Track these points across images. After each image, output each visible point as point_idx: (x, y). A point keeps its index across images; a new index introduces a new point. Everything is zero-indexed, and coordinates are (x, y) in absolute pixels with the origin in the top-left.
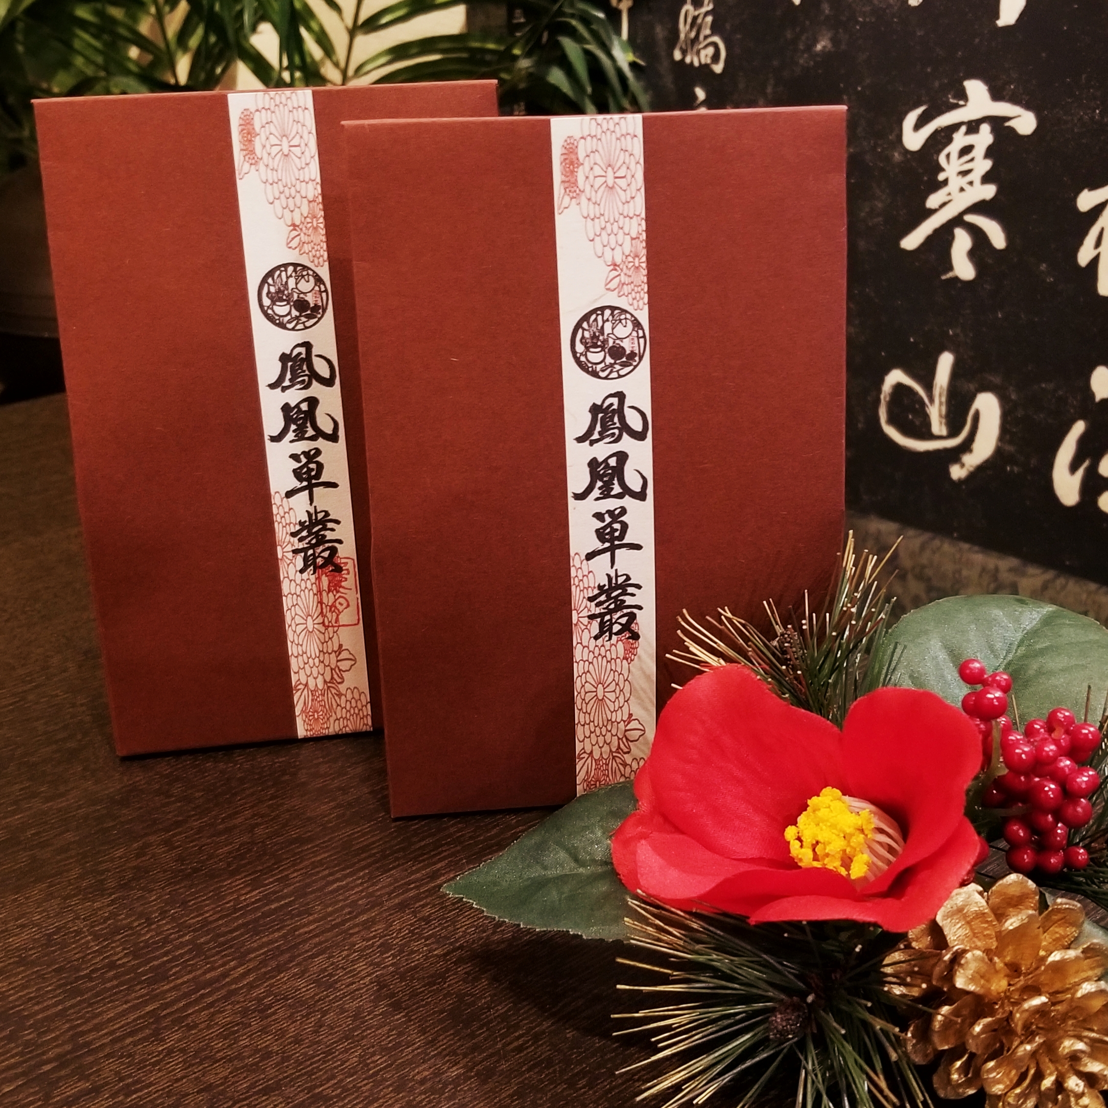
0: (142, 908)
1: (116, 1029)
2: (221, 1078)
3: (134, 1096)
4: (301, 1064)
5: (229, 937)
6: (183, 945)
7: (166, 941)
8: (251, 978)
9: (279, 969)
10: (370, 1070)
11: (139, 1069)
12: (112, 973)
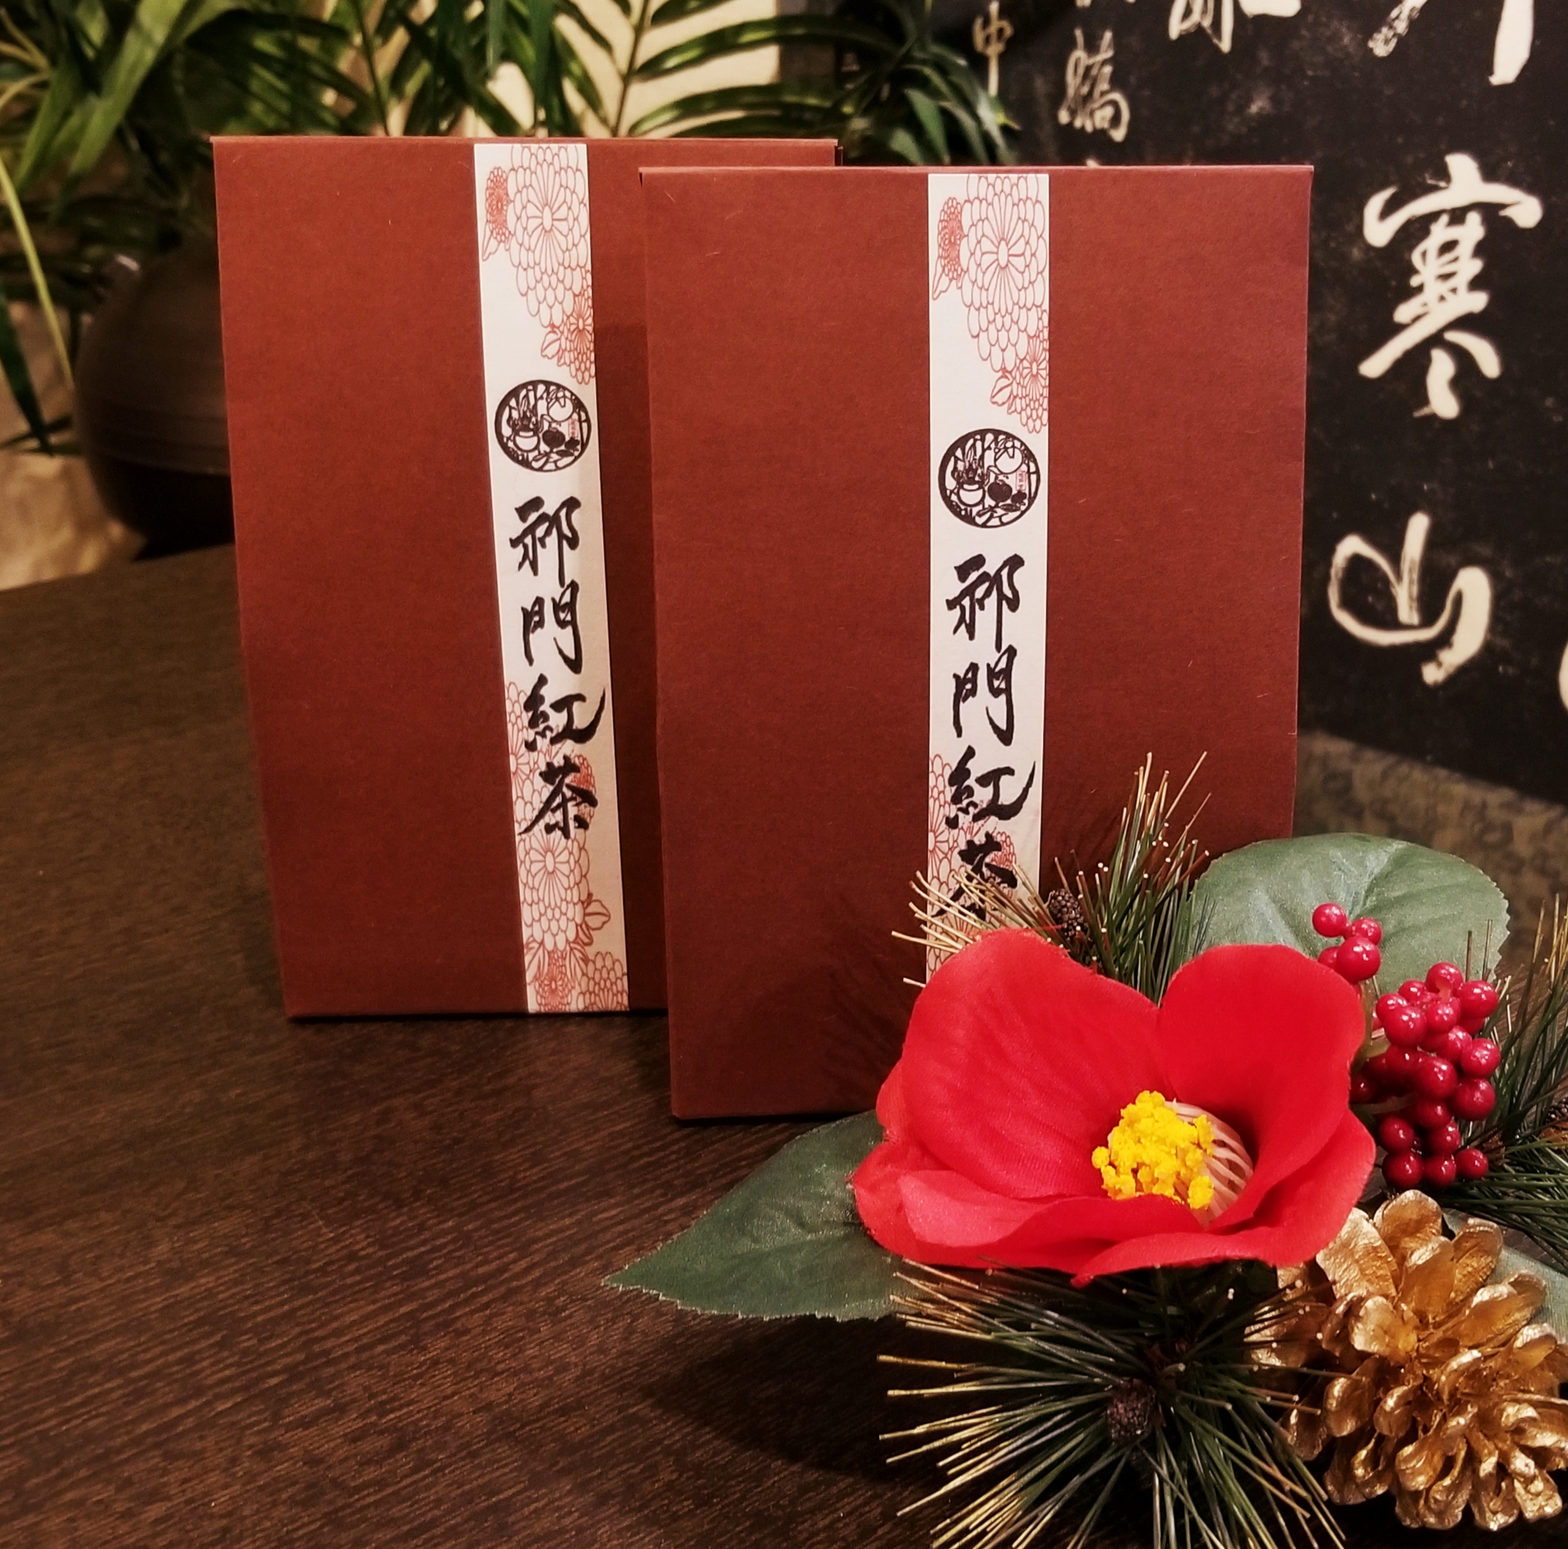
0: (388, 1188)
1: (360, 1336)
2: (504, 1396)
3: (392, 1416)
5: (505, 1223)
6: (445, 1233)
7: (422, 1228)
8: (537, 1273)
9: (574, 1263)
11: (394, 1384)
12: (351, 1267)
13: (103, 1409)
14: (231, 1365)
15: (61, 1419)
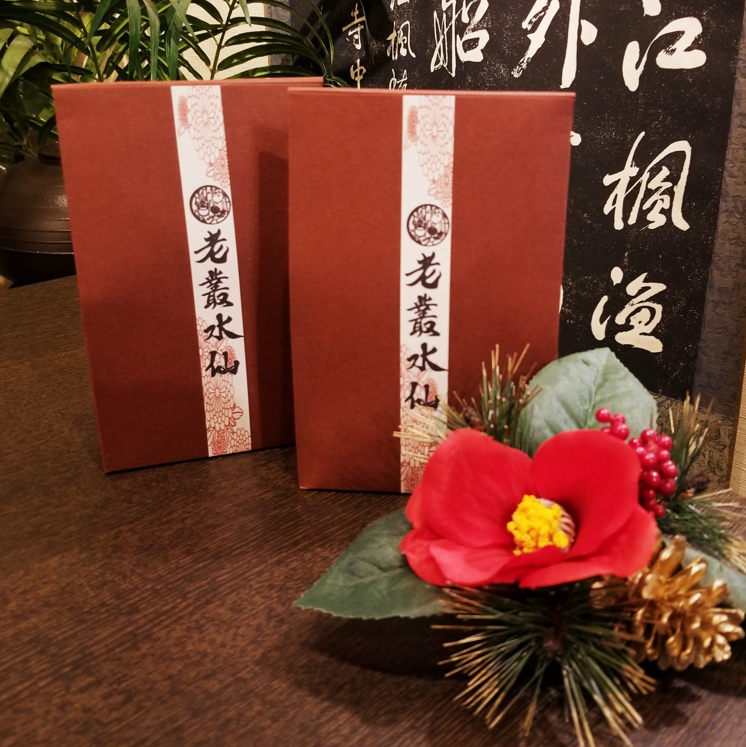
0: (119, 570)
1: (108, 644)
2: (178, 671)
3: (125, 684)
11: (125, 668)
14: (46, 662)
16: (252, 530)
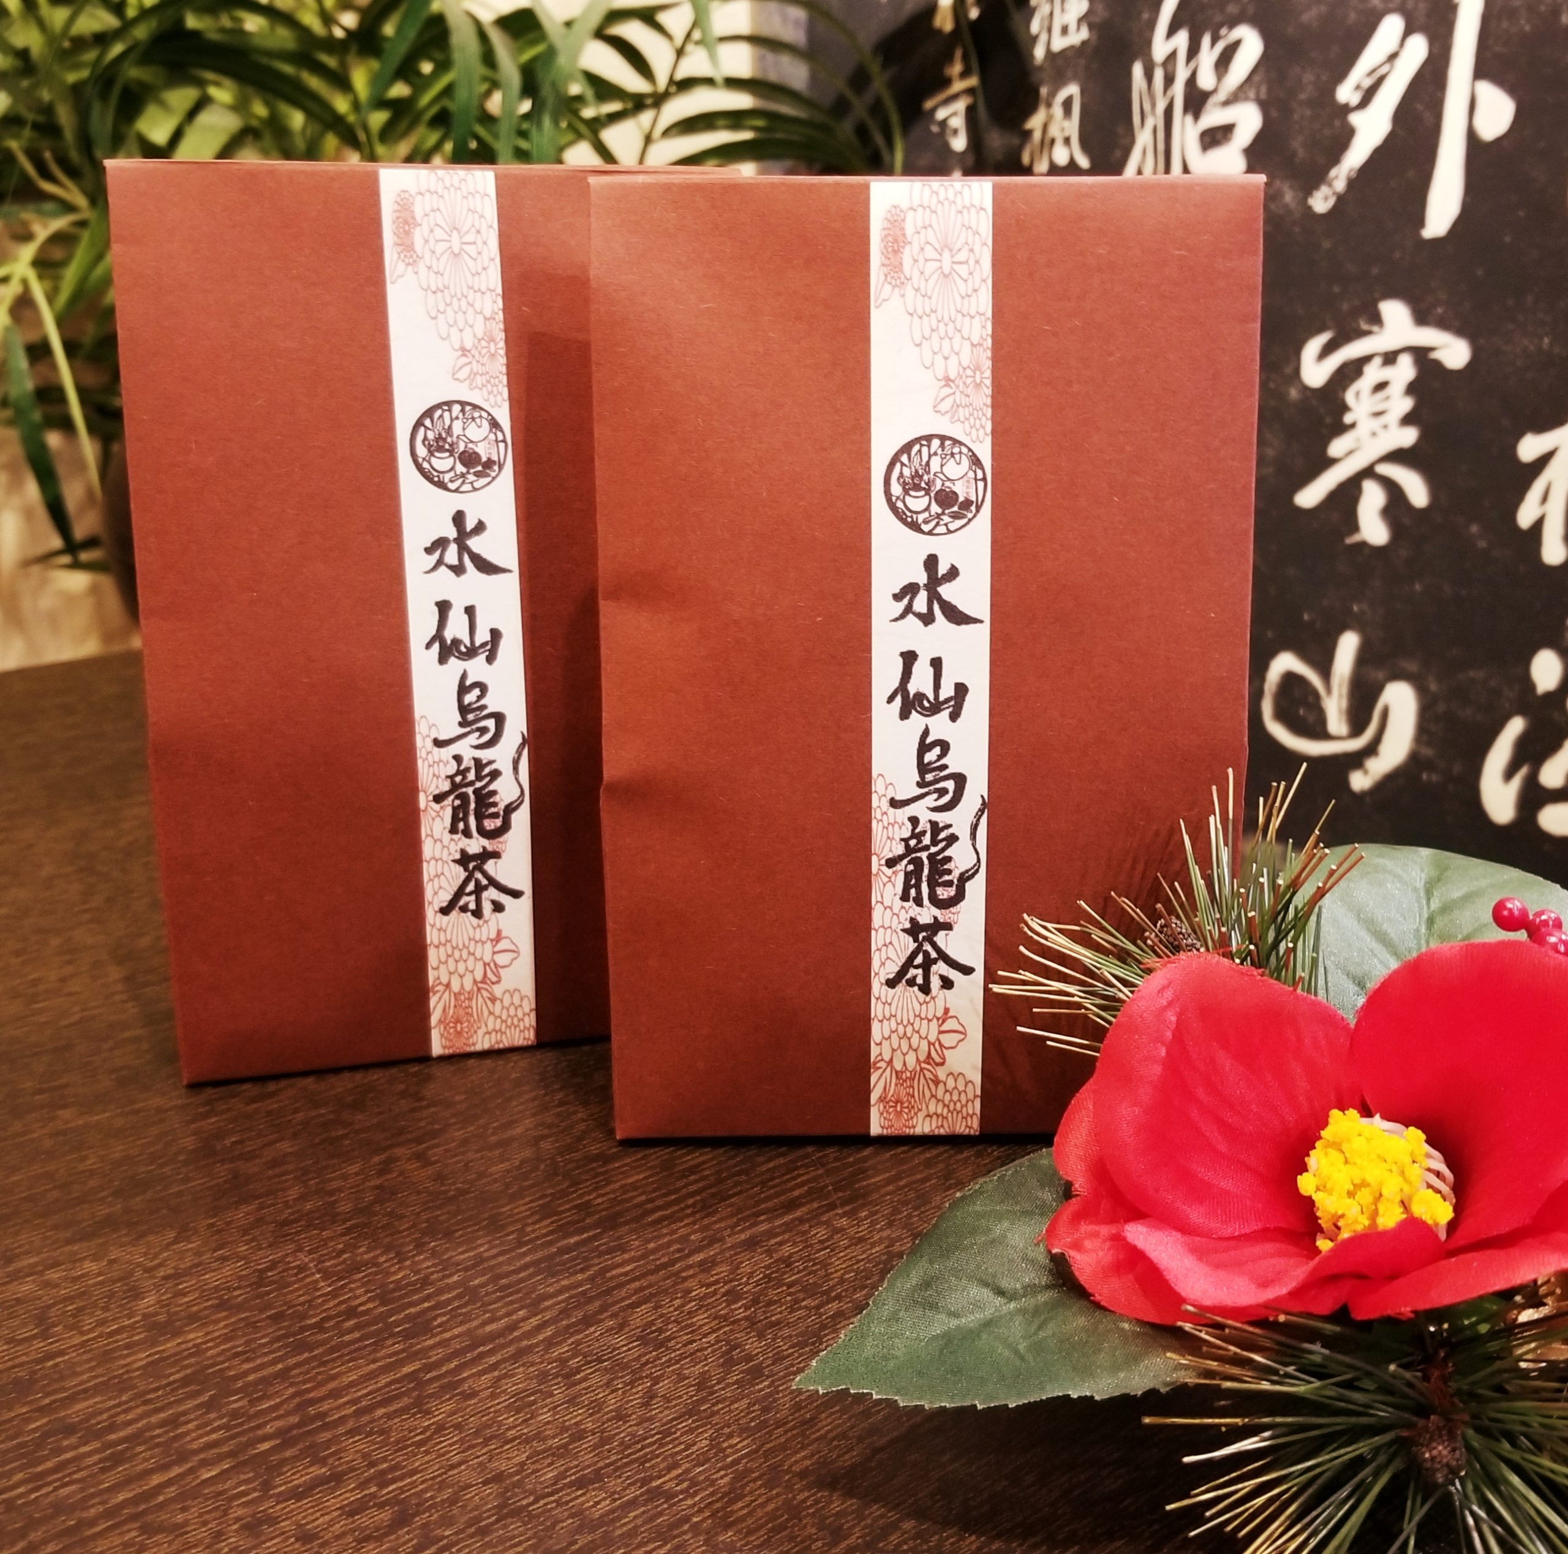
0: (388, 1240)
1: (361, 1397)
2: (516, 1465)
3: (391, 1488)
4: (629, 1447)
5: (514, 1278)
6: (449, 1288)
7: (425, 1282)
8: (549, 1332)
9: (588, 1321)
10: (728, 1456)
11: (396, 1451)
12: (352, 1322)
13: (75, 1476)
14: (219, 1428)
15: (31, 1486)
16: (692, 1170)
